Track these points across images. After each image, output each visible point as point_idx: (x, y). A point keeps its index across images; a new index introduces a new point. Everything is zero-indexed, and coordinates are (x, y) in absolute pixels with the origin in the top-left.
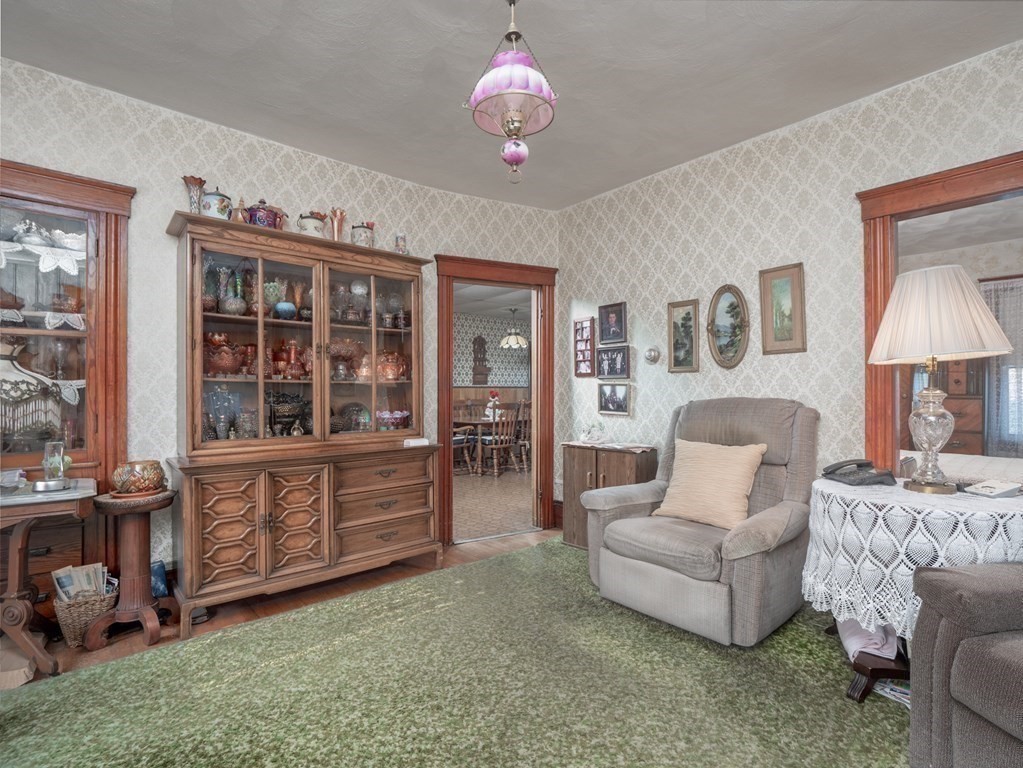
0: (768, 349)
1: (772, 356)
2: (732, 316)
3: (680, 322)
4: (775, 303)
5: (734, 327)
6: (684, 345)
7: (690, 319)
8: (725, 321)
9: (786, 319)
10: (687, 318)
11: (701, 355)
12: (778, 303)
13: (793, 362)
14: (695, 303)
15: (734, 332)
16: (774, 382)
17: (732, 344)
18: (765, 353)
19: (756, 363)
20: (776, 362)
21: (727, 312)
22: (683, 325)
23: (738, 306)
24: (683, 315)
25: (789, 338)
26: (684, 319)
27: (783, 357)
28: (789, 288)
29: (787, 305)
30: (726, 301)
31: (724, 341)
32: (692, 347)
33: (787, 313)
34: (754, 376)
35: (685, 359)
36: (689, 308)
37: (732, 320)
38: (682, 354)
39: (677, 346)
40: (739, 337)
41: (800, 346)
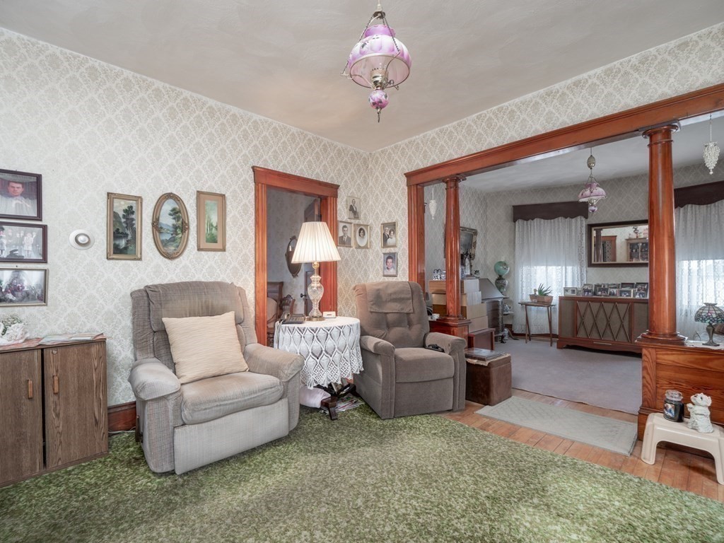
0: (201, 247)
1: (203, 253)
2: (174, 219)
3: (121, 213)
4: (207, 216)
5: (175, 227)
6: (126, 235)
7: (133, 213)
8: (167, 221)
9: (214, 229)
10: (129, 211)
11: (144, 246)
12: (209, 217)
13: (217, 258)
14: (138, 199)
15: (176, 231)
16: (204, 271)
17: (173, 240)
18: (199, 249)
19: (192, 256)
20: (206, 257)
21: (170, 215)
22: (124, 216)
23: (180, 212)
24: (126, 207)
25: (214, 241)
26: (125, 211)
27: (210, 253)
28: (216, 209)
29: (214, 219)
30: (168, 206)
31: (167, 237)
32: (134, 238)
33: (215, 225)
34: (190, 266)
35: (126, 248)
36: (133, 203)
37: (174, 222)
38: (122, 243)
39: (117, 235)
40: (180, 236)
41: (221, 248)
